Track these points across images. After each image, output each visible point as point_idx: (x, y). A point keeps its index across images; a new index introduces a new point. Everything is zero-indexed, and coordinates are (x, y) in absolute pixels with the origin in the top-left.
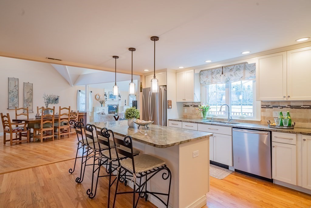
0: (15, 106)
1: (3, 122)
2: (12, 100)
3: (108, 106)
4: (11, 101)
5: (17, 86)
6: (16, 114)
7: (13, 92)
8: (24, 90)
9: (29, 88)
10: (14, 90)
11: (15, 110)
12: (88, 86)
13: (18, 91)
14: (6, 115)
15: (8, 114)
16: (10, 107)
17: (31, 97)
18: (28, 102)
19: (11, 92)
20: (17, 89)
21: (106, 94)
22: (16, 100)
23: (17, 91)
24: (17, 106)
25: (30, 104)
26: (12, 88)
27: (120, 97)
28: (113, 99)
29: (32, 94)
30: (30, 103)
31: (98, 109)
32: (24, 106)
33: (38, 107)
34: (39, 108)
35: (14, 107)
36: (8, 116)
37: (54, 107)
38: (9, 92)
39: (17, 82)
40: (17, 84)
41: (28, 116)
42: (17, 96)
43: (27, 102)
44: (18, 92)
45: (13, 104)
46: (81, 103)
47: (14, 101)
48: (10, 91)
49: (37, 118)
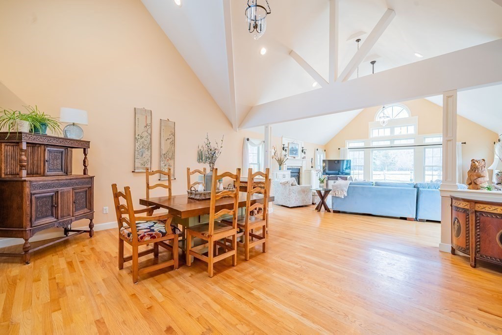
0: (146, 166)
1: (118, 208)
2: (141, 154)
3: (288, 169)
4: (139, 157)
5: (149, 126)
6: (148, 185)
7: (142, 137)
8: (161, 134)
9: (169, 130)
10: (145, 134)
11: (145, 174)
12: (271, 128)
13: (151, 135)
14: (123, 192)
15: (127, 189)
16: (138, 168)
17: (173, 148)
18: (168, 159)
19: (140, 137)
20: (149, 132)
21: (285, 146)
22: (147, 153)
23: (149, 137)
24: (149, 166)
25: (171, 162)
26: (141, 129)
27: (305, 153)
28: (294, 156)
29: (173, 143)
30: (169, 161)
31: (275, 175)
32: (160, 166)
33: (188, 169)
34: (191, 171)
35: (143, 168)
36: (127, 194)
37: (239, 170)
38: (135, 138)
39: (149, 118)
40: (149, 122)
41: (170, 190)
42: (150, 146)
43: (165, 158)
44: (151, 139)
45: (142, 162)
46: (250, 162)
47: (144, 156)
48: (137, 136)
49: (193, 196)
